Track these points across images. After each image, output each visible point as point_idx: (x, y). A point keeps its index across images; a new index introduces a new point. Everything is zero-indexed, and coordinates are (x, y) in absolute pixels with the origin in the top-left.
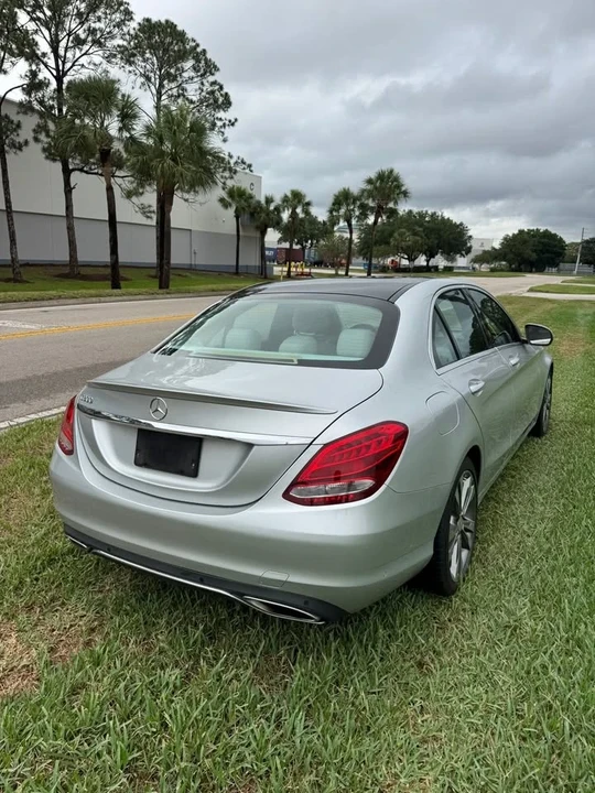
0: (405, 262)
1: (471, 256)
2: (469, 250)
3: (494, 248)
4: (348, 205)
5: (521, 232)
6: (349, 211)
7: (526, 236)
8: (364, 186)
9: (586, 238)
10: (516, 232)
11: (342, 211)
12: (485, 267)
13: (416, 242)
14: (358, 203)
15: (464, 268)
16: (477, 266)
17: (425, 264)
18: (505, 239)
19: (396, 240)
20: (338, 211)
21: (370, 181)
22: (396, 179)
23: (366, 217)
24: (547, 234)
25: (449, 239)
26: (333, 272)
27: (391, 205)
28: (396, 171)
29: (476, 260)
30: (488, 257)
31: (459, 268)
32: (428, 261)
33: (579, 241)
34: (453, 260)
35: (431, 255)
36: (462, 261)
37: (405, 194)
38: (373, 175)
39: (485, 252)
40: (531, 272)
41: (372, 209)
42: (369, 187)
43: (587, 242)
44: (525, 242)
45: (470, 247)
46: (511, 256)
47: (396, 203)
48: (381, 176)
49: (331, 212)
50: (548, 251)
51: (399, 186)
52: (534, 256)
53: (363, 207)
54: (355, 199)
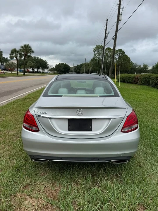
0: (31, 70)
1: (48, 69)
2: (48, 68)
3: (54, 68)
4: (16, 53)
5: (60, 64)
6: (17, 55)
7: (61, 65)
8: (20, 48)
9: (74, 66)
10: (58, 64)
11: (14, 55)
12: (52, 72)
13: (34, 65)
14: (19, 53)
15: (46, 72)
16: (50, 72)
17: (37, 71)
18: (56, 65)
19: (28, 64)
20: (13, 55)
21: (22, 47)
22: (30, 47)
23: (22, 57)
24: (65, 64)
25: (43, 65)
26: (11, 72)
27: (29, 54)
28: (30, 45)
29: (49, 70)
30: (52, 70)
31: (45, 72)
32: (38, 70)
33: (73, 66)
34: (44, 70)
35: (38, 69)
36: (46, 71)
37: (33, 52)
38: (23, 46)
39: (51, 68)
40: (63, 74)
41: (23, 55)
42: (22, 49)
43: (75, 67)
44: (61, 66)
45: (48, 67)
46: (58, 70)
47: (30, 54)
48: (25, 46)
49: (11, 55)
50: (66, 69)
51: (31, 49)
52: (63, 70)
53: (20, 54)
54: (18, 52)
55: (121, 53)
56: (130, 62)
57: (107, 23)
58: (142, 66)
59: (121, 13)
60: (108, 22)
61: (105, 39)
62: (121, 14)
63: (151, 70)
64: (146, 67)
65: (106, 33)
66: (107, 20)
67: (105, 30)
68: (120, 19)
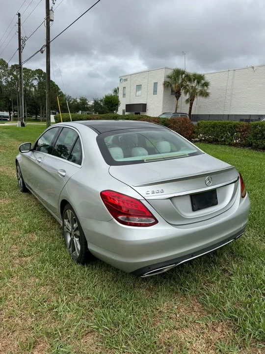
55: (43, 77)
56: (59, 93)
57: (19, 20)
58: (79, 101)
59: (52, 8)
60: (21, 18)
61: (20, 49)
62: (52, 10)
63: (92, 106)
64: (84, 101)
65: (20, 39)
66: (19, 15)
67: (18, 34)
68: (51, 18)
